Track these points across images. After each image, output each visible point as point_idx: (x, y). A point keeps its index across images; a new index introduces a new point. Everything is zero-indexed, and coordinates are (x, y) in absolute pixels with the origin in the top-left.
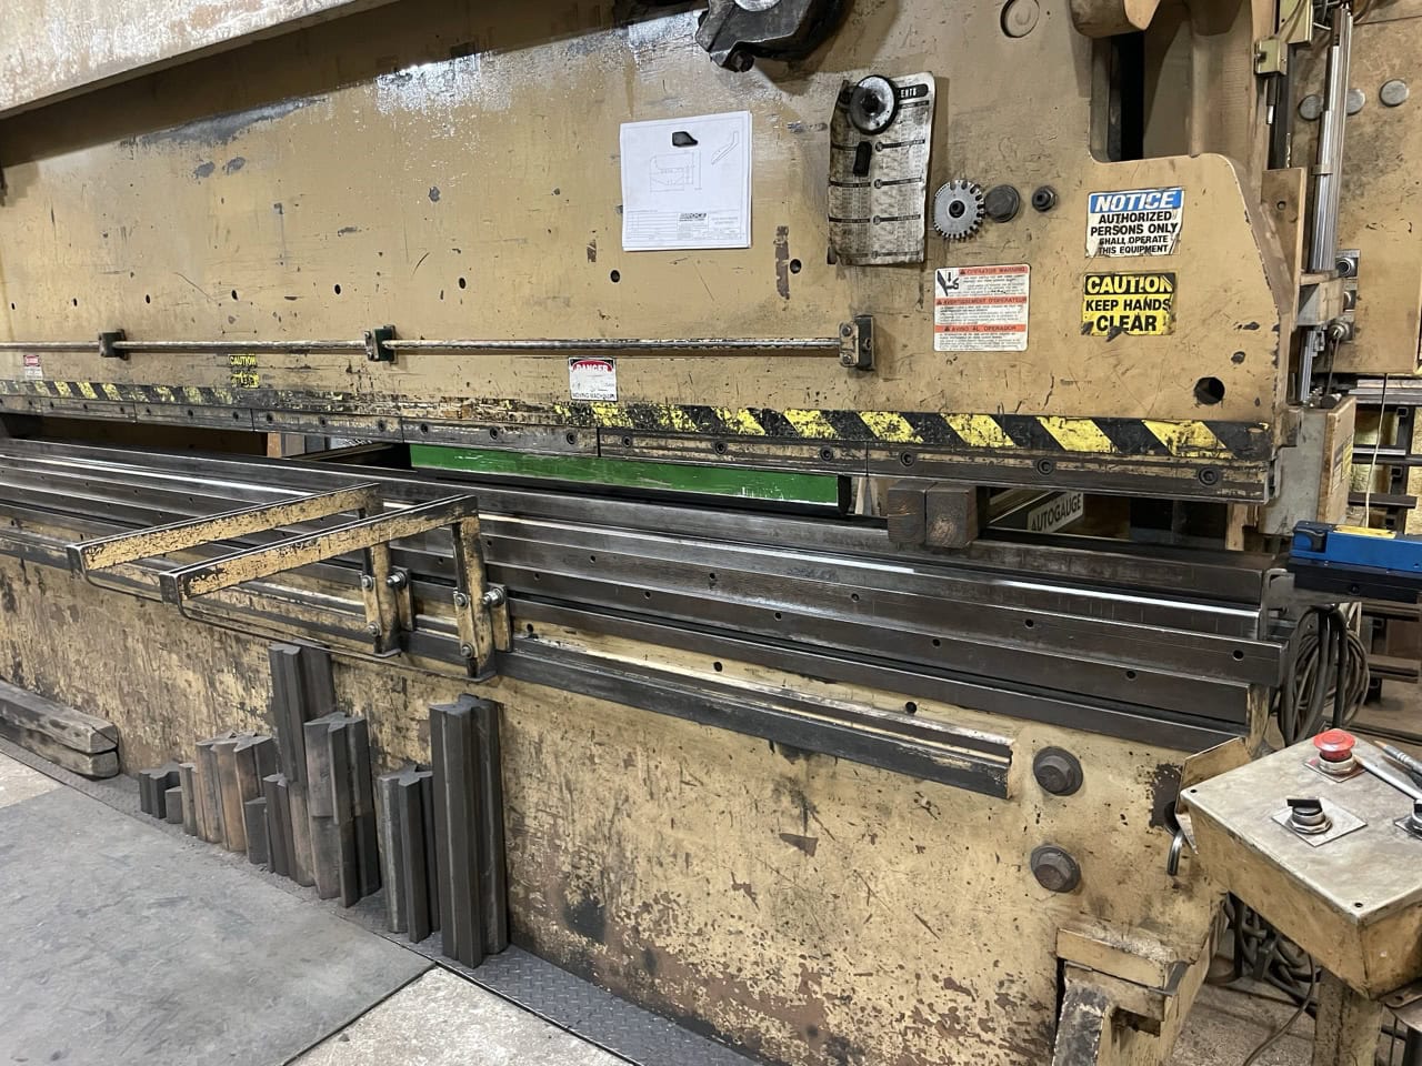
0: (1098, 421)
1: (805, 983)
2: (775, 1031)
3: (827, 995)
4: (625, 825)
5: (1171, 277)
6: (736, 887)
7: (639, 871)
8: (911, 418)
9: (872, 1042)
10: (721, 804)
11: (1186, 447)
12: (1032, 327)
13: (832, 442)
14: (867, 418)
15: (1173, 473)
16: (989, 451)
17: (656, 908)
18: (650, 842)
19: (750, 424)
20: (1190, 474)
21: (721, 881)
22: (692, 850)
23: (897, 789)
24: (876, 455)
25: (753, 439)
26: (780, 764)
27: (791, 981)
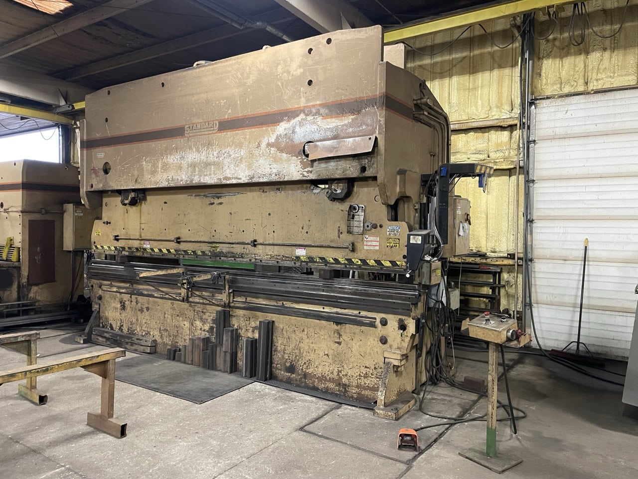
0: (389, 261)
1: (338, 373)
2: (331, 386)
3: (343, 375)
4: (301, 345)
5: (399, 239)
6: (325, 355)
7: (304, 355)
8: (360, 260)
9: (351, 383)
10: (323, 337)
11: (402, 266)
12: (380, 245)
13: (347, 264)
14: (353, 260)
15: (401, 270)
16: (373, 266)
17: (307, 363)
18: (307, 348)
19: (332, 261)
20: (403, 270)
21: (322, 354)
22: (316, 348)
23: (357, 329)
24: (354, 267)
25: (333, 263)
26: (335, 327)
27: (336, 374)
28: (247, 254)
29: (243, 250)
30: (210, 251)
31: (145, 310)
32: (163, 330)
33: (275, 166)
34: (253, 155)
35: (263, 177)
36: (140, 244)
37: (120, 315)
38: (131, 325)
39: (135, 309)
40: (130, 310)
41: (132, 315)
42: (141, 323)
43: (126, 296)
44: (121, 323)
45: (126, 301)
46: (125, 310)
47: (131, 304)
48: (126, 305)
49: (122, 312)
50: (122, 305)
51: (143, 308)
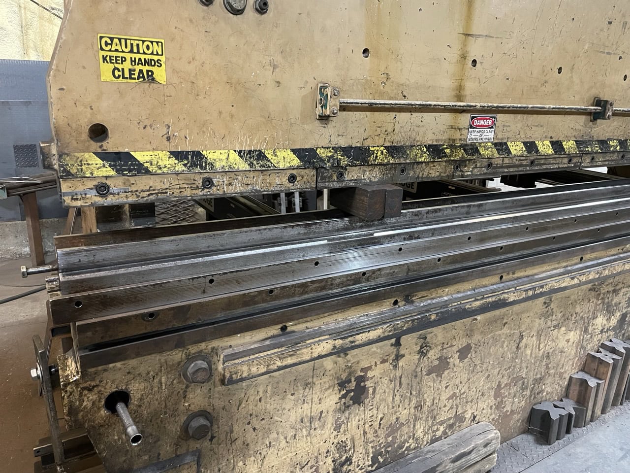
32: (506, 385)
36: (452, 127)
37: (335, 433)
38: (388, 435)
39: (412, 375)
40: (387, 390)
41: (399, 401)
42: (435, 407)
43: (375, 349)
44: (341, 457)
45: (370, 368)
46: (366, 401)
47: (395, 366)
48: (369, 384)
49: (350, 414)
50: (348, 392)
51: (446, 358)
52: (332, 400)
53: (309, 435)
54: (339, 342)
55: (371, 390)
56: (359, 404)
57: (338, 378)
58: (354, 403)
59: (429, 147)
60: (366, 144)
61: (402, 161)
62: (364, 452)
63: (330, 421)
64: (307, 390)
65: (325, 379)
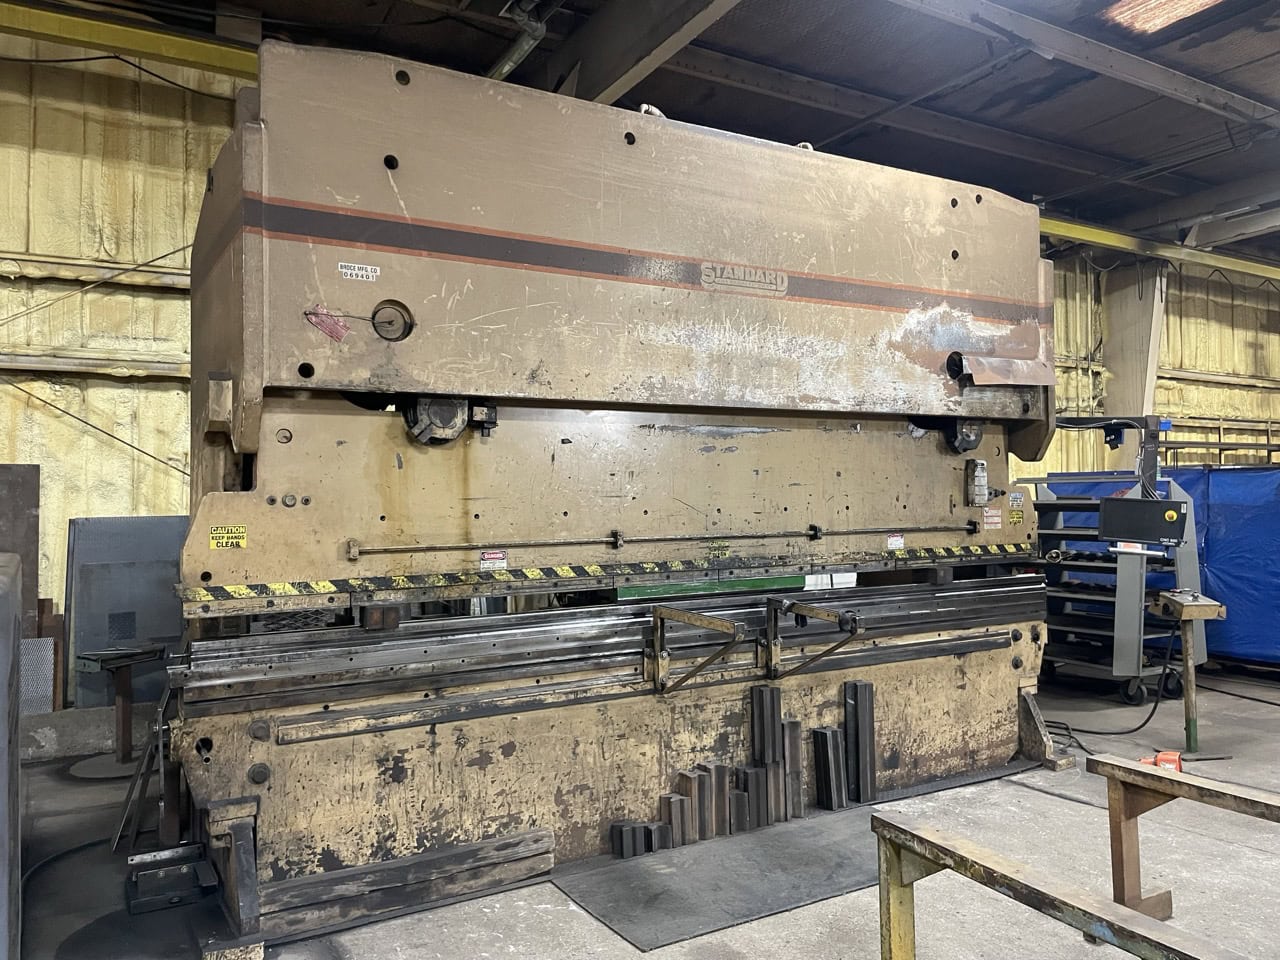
0: (1014, 545)
1: (964, 737)
2: (954, 762)
5: (1022, 512)
6: (943, 714)
7: (912, 727)
8: (980, 547)
9: (980, 745)
10: (940, 685)
11: (1027, 549)
12: (1002, 522)
14: (971, 548)
16: (995, 554)
18: (916, 712)
19: (943, 553)
20: (1027, 556)
21: (939, 714)
22: (930, 707)
24: (973, 558)
25: (945, 557)
26: (955, 662)
27: (960, 739)
28: (794, 557)
29: (786, 549)
30: (707, 559)
31: (498, 755)
32: (568, 792)
33: (901, 385)
34: (861, 360)
35: (881, 404)
36: (464, 561)
37: (377, 806)
38: (433, 820)
39: (451, 764)
40: (427, 775)
41: (440, 788)
42: (481, 800)
43: (409, 734)
44: (384, 831)
45: (407, 751)
46: (406, 781)
47: (433, 753)
48: (406, 765)
49: (390, 791)
50: (387, 769)
51: (488, 753)
52: (372, 774)
53: (352, 802)
54: (372, 722)
55: (409, 772)
56: (399, 783)
57: (376, 756)
58: (394, 781)
59: (444, 575)
60: (389, 575)
61: (422, 585)
62: (408, 831)
63: (371, 793)
64: (348, 761)
65: (363, 754)
